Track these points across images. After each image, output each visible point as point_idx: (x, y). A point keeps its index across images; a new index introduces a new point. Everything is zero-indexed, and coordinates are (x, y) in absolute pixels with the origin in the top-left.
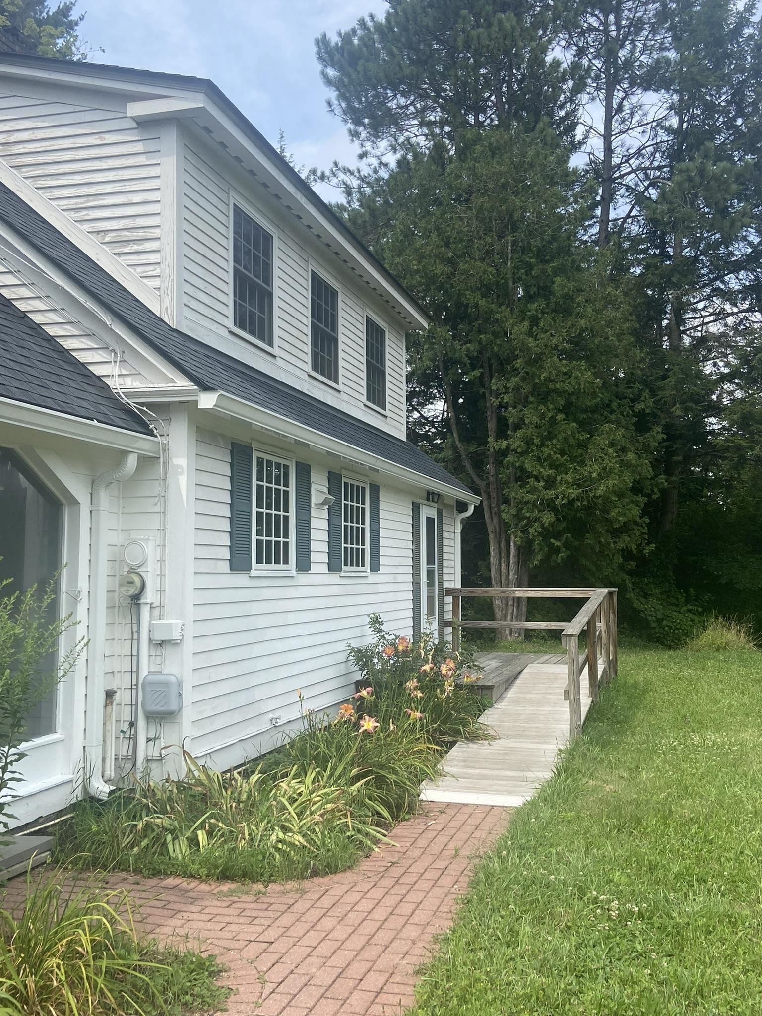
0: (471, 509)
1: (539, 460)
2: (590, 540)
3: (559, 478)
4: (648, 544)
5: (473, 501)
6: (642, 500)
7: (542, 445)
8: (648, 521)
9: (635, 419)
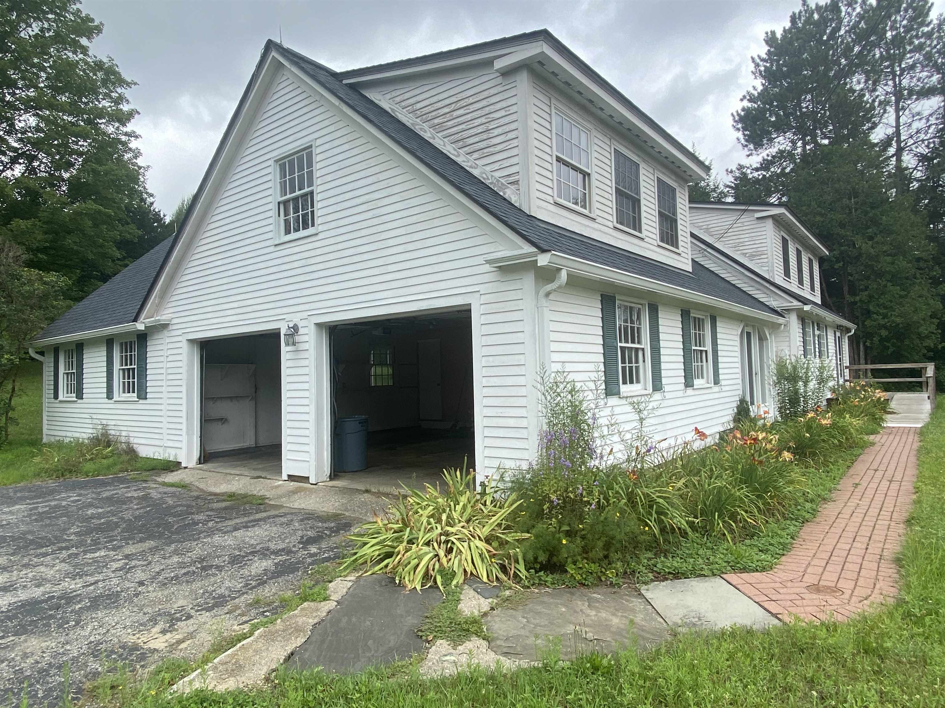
0: (853, 331)
1: (878, 305)
2: (907, 342)
3: (889, 314)
4: (941, 343)
5: (853, 327)
6: (936, 321)
7: (879, 297)
8: (940, 331)
9: (930, 281)
